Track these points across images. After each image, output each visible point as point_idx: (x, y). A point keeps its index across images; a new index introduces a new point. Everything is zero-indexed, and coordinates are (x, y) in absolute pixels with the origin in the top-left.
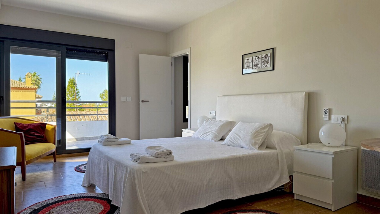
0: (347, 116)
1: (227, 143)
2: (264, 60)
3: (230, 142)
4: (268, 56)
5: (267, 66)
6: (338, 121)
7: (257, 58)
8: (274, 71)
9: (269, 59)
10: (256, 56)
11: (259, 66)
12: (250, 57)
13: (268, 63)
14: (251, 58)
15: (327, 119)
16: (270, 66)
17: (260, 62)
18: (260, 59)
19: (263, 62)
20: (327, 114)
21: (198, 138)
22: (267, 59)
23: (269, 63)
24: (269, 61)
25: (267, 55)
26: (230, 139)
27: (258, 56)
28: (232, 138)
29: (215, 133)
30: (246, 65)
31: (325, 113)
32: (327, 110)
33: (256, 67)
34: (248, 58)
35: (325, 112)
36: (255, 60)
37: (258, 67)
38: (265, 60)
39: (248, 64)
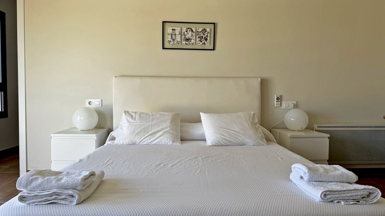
0: (297, 102)
1: (220, 142)
2: (200, 36)
3: (224, 140)
4: (206, 31)
5: (204, 43)
6: (289, 107)
7: (188, 30)
8: (214, 51)
9: (209, 35)
10: (188, 29)
11: (193, 41)
12: (177, 27)
13: (206, 40)
14: (179, 29)
15: (279, 105)
16: (210, 44)
17: (194, 36)
18: (195, 33)
19: (199, 37)
20: (279, 101)
21: (134, 144)
22: (206, 35)
23: (208, 41)
24: (208, 38)
25: (204, 30)
26: (223, 137)
27: (191, 29)
28: (226, 135)
29: (171, 131)
30: (170, 36)
31: (277, 100)
32: (279, 97)
33: (187, 42)
34: (174, 28)
35: (277, 98)
36: (186, 33)
37: (191, 43)
38: (202, 35)
39: (174, 37)
